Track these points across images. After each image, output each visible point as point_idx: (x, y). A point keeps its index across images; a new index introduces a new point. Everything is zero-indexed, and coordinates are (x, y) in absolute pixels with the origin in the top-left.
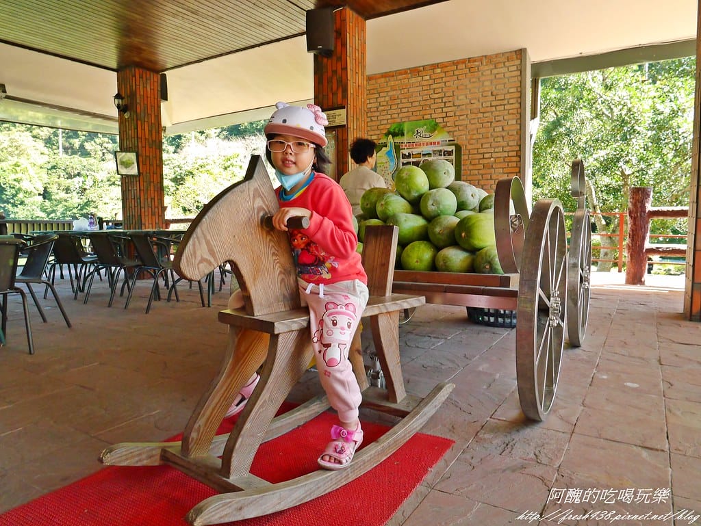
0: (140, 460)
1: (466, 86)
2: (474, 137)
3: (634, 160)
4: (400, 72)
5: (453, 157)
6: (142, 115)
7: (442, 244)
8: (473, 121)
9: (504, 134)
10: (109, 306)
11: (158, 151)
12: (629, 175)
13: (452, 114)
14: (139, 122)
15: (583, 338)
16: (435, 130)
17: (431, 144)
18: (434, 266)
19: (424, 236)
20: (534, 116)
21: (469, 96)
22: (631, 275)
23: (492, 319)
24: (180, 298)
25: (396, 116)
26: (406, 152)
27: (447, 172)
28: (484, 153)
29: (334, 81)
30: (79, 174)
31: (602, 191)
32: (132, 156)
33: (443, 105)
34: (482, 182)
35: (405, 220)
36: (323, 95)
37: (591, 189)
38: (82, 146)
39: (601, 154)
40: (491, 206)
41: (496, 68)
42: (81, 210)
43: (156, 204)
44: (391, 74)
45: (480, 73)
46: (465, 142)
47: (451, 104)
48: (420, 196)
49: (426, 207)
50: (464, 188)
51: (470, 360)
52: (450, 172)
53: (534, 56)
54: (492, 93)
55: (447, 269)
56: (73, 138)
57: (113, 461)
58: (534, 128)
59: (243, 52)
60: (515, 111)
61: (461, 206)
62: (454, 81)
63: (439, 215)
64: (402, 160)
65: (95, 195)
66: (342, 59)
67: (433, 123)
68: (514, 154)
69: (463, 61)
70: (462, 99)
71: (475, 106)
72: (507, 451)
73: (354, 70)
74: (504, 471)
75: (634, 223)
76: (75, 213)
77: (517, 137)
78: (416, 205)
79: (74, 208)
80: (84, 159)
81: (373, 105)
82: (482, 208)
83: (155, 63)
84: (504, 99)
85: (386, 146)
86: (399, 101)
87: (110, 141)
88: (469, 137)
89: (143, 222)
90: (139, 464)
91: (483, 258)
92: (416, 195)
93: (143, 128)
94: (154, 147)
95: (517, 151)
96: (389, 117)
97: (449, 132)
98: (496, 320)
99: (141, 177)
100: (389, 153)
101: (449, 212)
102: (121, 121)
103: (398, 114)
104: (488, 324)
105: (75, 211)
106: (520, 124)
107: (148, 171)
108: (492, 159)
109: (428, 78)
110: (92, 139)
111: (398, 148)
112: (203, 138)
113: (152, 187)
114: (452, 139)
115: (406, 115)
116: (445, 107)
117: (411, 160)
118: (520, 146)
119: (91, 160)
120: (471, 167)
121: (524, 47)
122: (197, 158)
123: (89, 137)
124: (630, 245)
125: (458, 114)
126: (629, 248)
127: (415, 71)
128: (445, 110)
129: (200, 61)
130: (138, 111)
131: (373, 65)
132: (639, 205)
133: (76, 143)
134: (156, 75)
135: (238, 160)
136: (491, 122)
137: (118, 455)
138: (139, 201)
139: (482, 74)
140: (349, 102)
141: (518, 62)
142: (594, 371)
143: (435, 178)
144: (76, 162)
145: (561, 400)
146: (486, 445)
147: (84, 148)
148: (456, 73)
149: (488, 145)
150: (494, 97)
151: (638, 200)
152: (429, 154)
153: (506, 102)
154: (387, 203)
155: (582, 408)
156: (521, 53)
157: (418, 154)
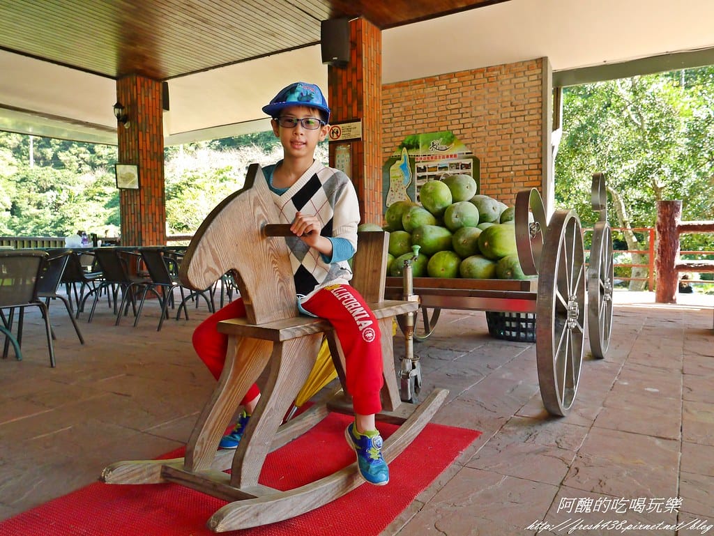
0: (141, 479)
1: (484, 96)
2: (493, 149)
3: (667, 171)
4: (415, 82)
5: (471, 170)
6: (144, 125)
7: (465, 253)
8: (491, 133)
9: (524, 146)
10: (116, 325)
11: (159, 163)
12: (662, 188)
13: (469, 125)
14: (140, 133)
15: (605, 351)
16: (451, 142)
17: (448, 157)
18: (458, 273)
19: (449, 246)
20: (556, 127)
21: (487, 107)
22: (661, 293)
23: (514, 334)
24: (189, 317)
25: (411, 127)
26: (421, 165)
27: (469, 185)
28: (503, 166)
29: (350, 93)
30: (52, 188)
31: (633, 206)
32: (132, 170)
33: (460, 116)
34: (501, 197)
35: (431, 232)
36: (338, 108)
37: (620, 203)
38: (55, 157)
39: (631, 166)
40: (511, 218)
41: (515, 77)
42: (55, 227)
43: (157, 219)
44: (405, 84)
45: (499, 83)
46: (484, 155)
47: (468, 115)
48: (444, 210)
49: (451, 219)
50: (486, 201)
51: (493, 369)
52: (473, 186)
53: (555, 65)
54: (511, 103)
55: (471, 276)
56: (45, 147)
57: (116, 479)
58: (556, 139)
59: (252, 61)
60: (535, 122)
61: (483, 219)
62: (471, 91)
63: (462, 227)
64: (417, 174)
65: (71, 211)
66: (357, 71)
67: (450, 135)
68: (536, 166)
69: (481, 71)
70: (480, 110)
71: (494, 117)
72: (530, 440)
73: (370, 81)
74: (528, 454)
75: (663, 239)
76: (48, 231)
77: (538, 149)
78: (440, 218)
79: (46, 225)
80: (58, 171)
81: (386, 116)
82: (503, 219)
83: (158, 71)
84: (525, 110)
85: (400, 159)
86: (413, 112)
87: (87, 151)
88: (487, 150)
89: (143, 238)
90: (140, 483)
91: (504, 266)
92: (440, 208)
93: (144, 139)
94: (155, 159)
95: (538, 164)
96: (403, 128)
97: (466, 145)
98: (518, 334)
99: (142, 190)
100: (403, 167)
101: (472, 224)
102: (121, 132)
103: (413, 125)
104: (510, 339)
105: (48, 228)
106: (541, 136)
107: (149, 185)
108: (512, 173)
109: (444, 87)
110: (66, 149)
111: (412, 161)
112: (192, 148)
113: (153, 202)
114: (470, 152)
115: (420, 126)
116: (462, 118)
117: (427, 173)
118: (541, 158)
119: (66, 172)
120: (489, 181)
121: (543, 55)
122: (186, 171)
123: (64, 147)
124: (660, 261)
125: (475, 125)
126: (658, 264)
127: (431, 81)
128: (462, 121)
129: (206, 70)
130: (140, 121)
131: (388, 75)
132: (668, 219)
133: (49, 153)
134: (157, 83)
135: (232, 173)
136: (511, 134)
137: (120, 474)
138: (139, 215)
139: (501, 83)
140: (364, 115)
141: (539, 71)
142: (616, 378)
143: (458, 192)
144: (49, 174)
145: (582, 401)
146: (511, 435)
147: (58, 159)
148: (474, 82)
149: (507, 158)
150: (513, 108)
151: (667, 214)
152: (446, 168)
153: (526, 113)
154: (412, 216)
155: (601, 408)
156: (542, 62)
157: (434, 167)
